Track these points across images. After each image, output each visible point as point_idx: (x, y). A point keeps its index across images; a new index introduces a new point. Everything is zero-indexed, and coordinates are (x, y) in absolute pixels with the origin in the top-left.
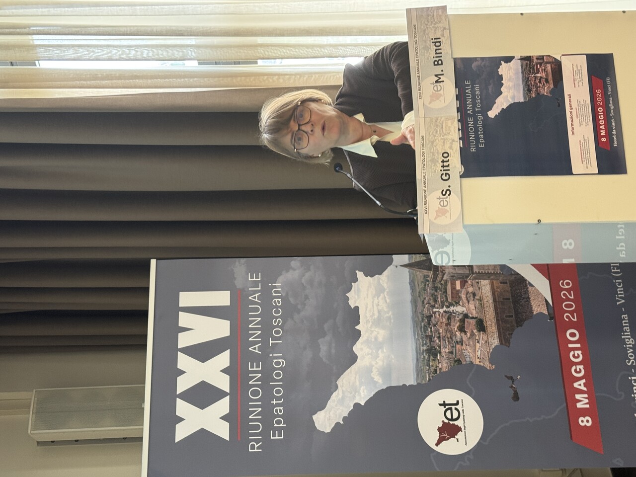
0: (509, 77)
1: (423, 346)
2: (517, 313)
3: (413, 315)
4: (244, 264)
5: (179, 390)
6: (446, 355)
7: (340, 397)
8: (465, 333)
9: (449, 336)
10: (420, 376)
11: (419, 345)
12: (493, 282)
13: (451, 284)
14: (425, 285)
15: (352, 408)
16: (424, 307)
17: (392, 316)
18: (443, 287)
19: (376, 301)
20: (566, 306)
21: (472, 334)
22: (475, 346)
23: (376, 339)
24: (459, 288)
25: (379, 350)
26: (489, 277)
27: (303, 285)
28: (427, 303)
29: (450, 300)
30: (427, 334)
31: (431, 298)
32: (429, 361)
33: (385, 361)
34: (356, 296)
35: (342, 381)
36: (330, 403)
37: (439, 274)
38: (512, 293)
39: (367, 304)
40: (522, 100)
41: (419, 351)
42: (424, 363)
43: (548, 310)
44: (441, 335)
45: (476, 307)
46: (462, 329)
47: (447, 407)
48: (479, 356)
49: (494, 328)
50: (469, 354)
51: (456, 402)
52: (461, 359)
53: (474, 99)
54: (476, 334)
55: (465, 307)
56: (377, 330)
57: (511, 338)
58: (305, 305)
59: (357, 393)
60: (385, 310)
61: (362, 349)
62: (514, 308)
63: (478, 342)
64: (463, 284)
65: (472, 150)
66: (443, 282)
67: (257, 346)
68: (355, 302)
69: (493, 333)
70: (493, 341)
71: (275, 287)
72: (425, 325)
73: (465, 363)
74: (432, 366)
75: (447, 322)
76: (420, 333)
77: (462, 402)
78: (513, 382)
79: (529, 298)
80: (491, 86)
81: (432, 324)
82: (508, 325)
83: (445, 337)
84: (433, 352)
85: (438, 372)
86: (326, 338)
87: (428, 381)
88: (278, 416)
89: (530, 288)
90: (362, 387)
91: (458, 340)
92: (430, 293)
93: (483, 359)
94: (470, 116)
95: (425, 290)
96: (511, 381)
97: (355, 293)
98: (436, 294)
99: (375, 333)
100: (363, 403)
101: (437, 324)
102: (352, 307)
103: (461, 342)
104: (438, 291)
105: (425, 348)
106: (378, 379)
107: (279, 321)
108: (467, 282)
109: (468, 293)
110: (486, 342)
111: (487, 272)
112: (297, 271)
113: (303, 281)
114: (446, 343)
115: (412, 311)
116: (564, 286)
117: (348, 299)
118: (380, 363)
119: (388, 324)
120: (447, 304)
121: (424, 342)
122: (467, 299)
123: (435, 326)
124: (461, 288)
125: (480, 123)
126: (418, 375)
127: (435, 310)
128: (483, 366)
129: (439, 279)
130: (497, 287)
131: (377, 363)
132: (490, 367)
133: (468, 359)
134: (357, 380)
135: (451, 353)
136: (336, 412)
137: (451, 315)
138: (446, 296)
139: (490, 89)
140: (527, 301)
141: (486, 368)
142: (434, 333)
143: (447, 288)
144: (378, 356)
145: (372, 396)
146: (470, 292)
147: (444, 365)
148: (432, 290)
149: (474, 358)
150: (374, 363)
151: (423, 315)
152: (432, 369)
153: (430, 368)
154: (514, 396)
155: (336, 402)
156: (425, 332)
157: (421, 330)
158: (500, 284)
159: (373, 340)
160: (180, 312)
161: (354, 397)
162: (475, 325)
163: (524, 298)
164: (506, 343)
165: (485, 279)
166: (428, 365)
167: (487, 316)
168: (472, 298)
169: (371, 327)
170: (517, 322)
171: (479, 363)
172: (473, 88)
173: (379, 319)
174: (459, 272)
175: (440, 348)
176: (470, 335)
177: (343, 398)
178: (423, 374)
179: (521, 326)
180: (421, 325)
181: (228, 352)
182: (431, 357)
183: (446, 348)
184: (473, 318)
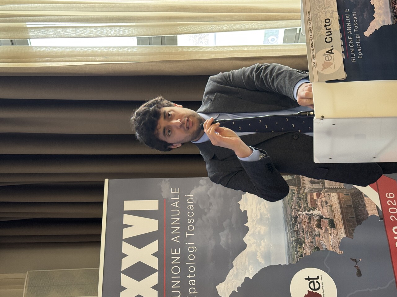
0: (379, 7)
1: (292, 237)
2: (357, 215)
3: (284, 217)
4: (168, 182)
5: (123, 268)
6: (308, 244)
7: (235, 273)
8: (321, 228)
9: (310, 231)
10: (290, 259)
11: (290, 237)
12: (339, 194)
13: (310, 195)
14: (292, 196)
15: (244, 281)
16: (292, 211)
17: (270, 217)
18: (304, 198)
19: (259, 207)
20: (391, 210)
21: (326, 230)
22: (329, 238)
23: (259, 232)
24: (316, 198)
25: (261, 241)
26: (336, 191)
27: (208, 195)
28: (294, 208)
29: (310, 206)
30: (295, 230)
31: (297, 205)
32: (297, 248)
33: (266, 248)
34: (245, 204)
35: (236, 262)
36: (228, 277)
37: (301, 189)
38: (353, 202)
39: (253, 209)
40: (390, 23)
41: (289, 241)
42: (293, 250)
43: (378, 213)
44: (305, 230)
45: (328, 211)
46: (319, 226)
47: (311, 280)
48: (332, 245)
49: (341, 226)
50: (324, 243)
51: (317, 277)
52: (319, 247)
53: (352, 22)
54: (329, 229)
55: (320, 211)
56: (259, 226)
57: (354, 232)
58: (209, 209)
59: (247, 271)
60: (265, 212)
61: (249, 240)
62: (355, 211)
63: (331, 235)
64: (319, 195)
65: (353, 60)
66: (304, 194)
67: (177, 237)
68: (244, 207)
69: (341, 229)
70: (341, 234)
71: (189, 197)
72: (293, 223)
73: (322, 249)
74: (299, 252)
75: (308, 221)
76: (290, 229)
77: (321, 277)
78: (357, 263)
79: (365, 205)
80: (366, 13)
81: (298, 222)
82: (351, 224)
83: (307, 231)
84: (299, 242)
85: (303, 256)
86: (224, 232)
87: (297, 262)
88: (192, 286)
89: (365, 199)
90: (250, 267)
91: (317, 234)
92: (296, 201)
93: (335, 246)
94: (350, 35)
95: (292, 199)
96: (355, 263)
97: (244, 201)
98: (300, 202)
99: (258, 229)
100: (251, 278)
101: (301, 223)
102: (242, 211)
103: (319, 235)
104: (301, 200)
105: (294, 239)
106: (261, 260)
107: (192, 221)
108: (321, 194)
109: (322, 201)
110: (336, 235)
111: (334, 187)
112: (204, 187)
113: (208, 193)
114: (308, 235)
115: (284, 213)
116: (389, 197)
117: (239, 205)
118: (263, 249)
119: (267, 222)
120: (308, 209)
121: (293, 235)
122: (322, 206)
123: (300, 224)
124: (317, 198)
125: (358, 41)
126: (289, 258)
127: (299, 213)
128: (335, 252)
129: (301, 192)
130: (343, 198)
131: (260, 250)
132: (340, 252)
133: (324, 247)
134: (247, 262)
135: (312, 242)
136: (232, 284)
137: (311, 216)
138: (307, 204)
139: (365, 16)
140: (364, 207)
141: (337, 253)
142: (300, 228)
143: (308, 198)
144: (260, 245)
145: (257, 272)
146: (323, 201)
147: (307, 251)
148: (297, 199)
149: (328, 246)
150: (258, 249)
151: (292, 216)
152: (299, 254)
153: (297, 253)
154: (358, 273)
155: (232, 277)
156: (293, 228)
157: (290, 227)
158: (344, 196)
159: (257, 233)
160: (124, 214)
161: (245, 273)
162: (328, 223)
163: (361, 205)
164: (350, 236)
165: (334, 192)
166: (296, 251)
167: (336, 218)
168: (325, 205)
169: (255, 225)
170: (357, 221)
171: (332, 250)
172: (351, 15)
173: (261, 219)
174: (316, 187)
175: (304, 239)
176: (325, 230)
177: (237, 274)
178: (293, 257)
179: (360, 224)
180: (290, 223)
181: (157, 241)
182: (298, 245)
183: (308, 239)
184: (326, 218)
